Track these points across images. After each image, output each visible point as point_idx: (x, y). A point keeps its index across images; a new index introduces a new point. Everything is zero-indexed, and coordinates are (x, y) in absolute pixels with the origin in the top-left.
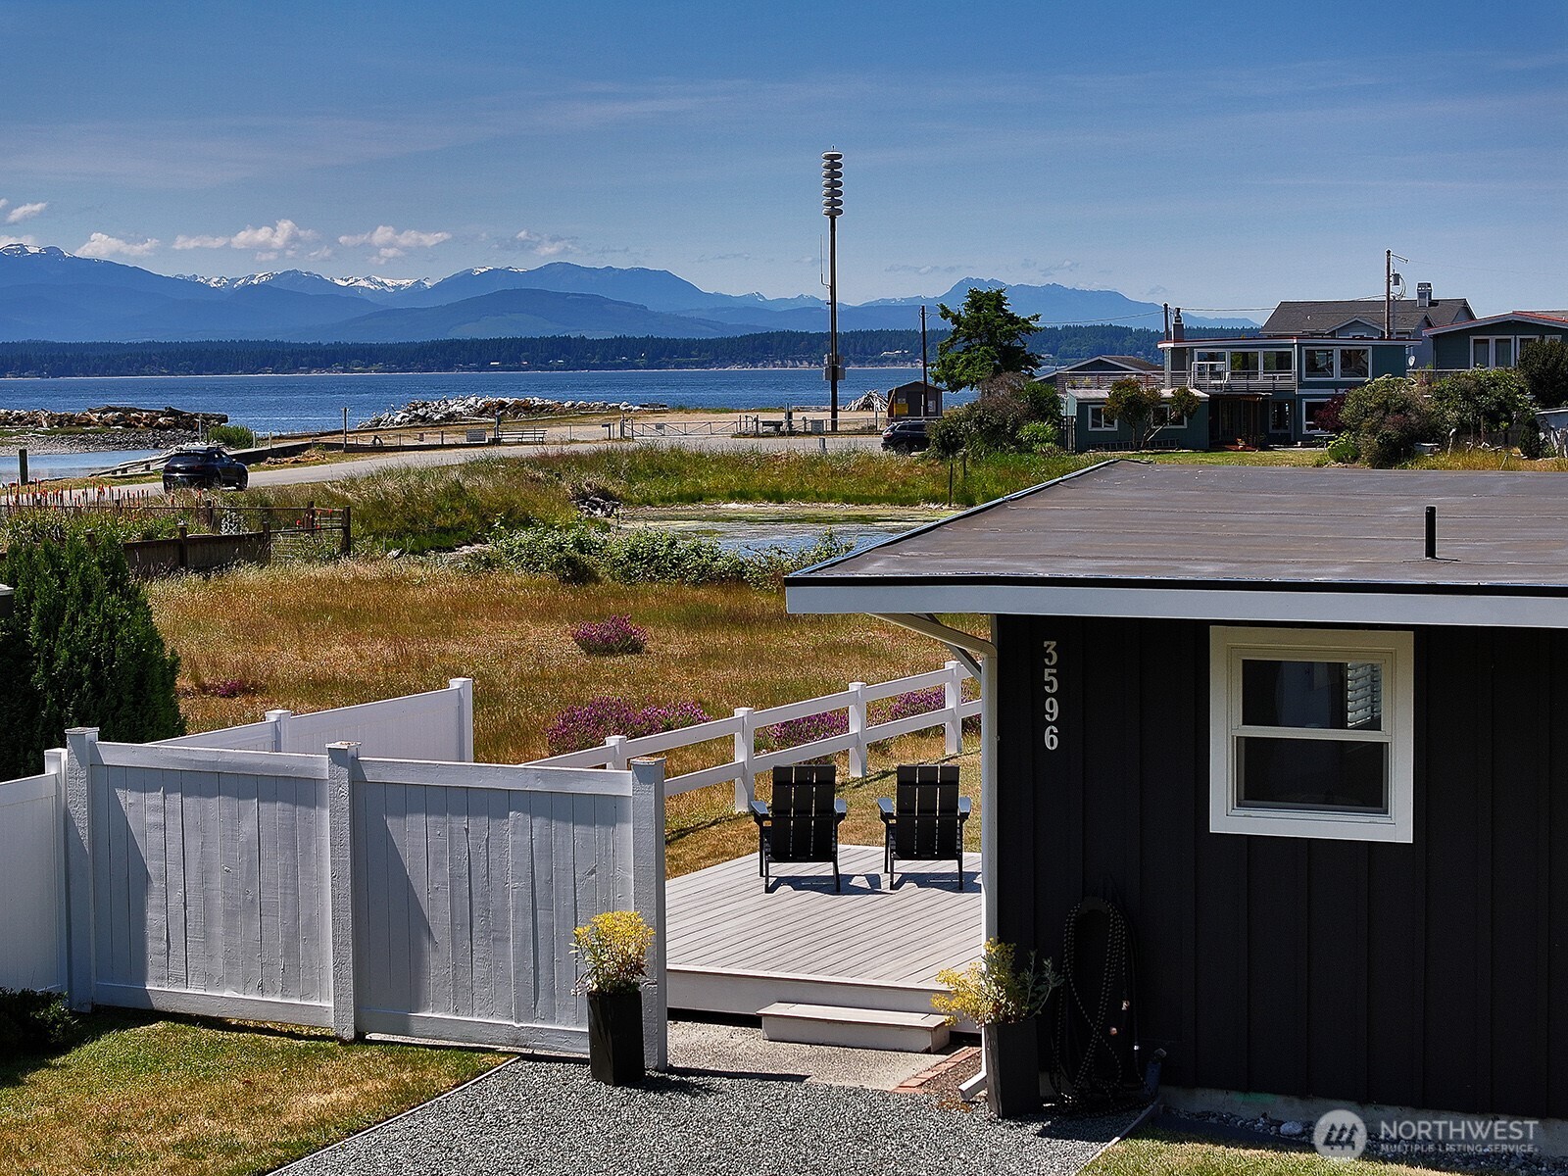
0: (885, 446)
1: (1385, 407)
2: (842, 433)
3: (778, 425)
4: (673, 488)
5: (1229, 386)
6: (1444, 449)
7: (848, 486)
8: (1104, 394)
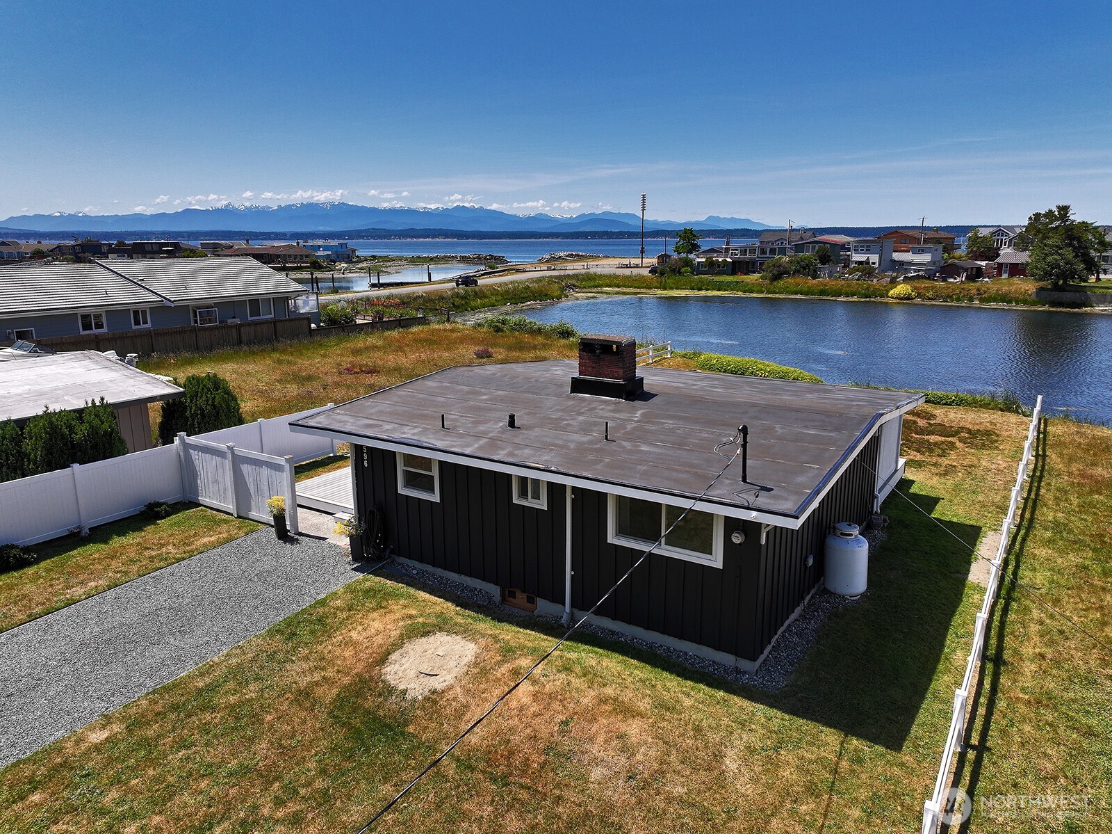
0: (650, 273)
1: (774, 265)
2: (644, 267)
3: (627, 265)
4: (592, 283)
5: (739, 258)
6: (789, 277)
7: (636, 284)
8: (704, 260)
